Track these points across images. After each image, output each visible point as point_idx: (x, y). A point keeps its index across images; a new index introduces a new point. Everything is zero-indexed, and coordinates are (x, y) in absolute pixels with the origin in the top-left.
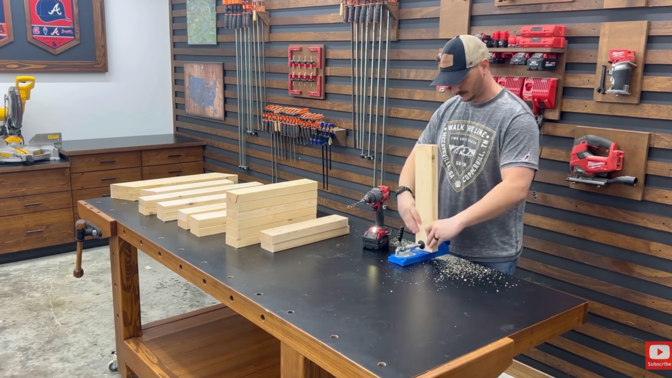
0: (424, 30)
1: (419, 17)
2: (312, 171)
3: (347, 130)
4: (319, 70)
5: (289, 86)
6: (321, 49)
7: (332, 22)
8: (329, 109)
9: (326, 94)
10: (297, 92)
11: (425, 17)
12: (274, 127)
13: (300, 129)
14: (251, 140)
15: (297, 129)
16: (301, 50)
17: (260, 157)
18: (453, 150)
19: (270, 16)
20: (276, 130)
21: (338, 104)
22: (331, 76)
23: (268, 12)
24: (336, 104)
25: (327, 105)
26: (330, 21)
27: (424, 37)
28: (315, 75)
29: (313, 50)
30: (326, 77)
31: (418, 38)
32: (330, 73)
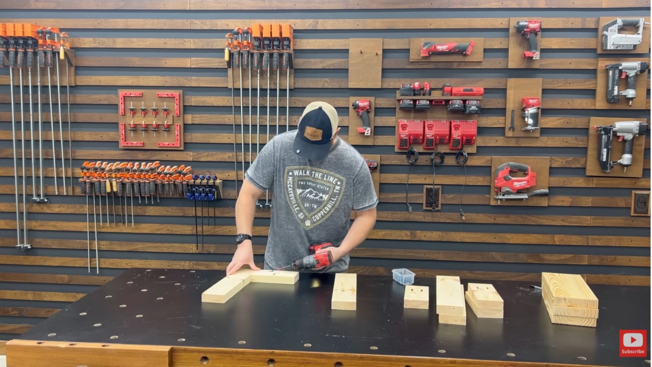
0: (327, 79)
1: (321, 68)
2: (164, 232)
3: (223, 181)
4: (176, 118)
5: (122, 137)
6: (179, 94)
7: (192, 67)
8: (192, 160)
9: (185, 143)
10: (137, 144)
11: (328, 68)
12: (105, 187)
13: (156, 185)
14: (36, 208)
15: (152, 186)
16: (142, 96)
17: (56, 229)
18: (300, 194)
19: (75, 56)
20: (108, 190)
21: (206, 154)
22: (193, 124)
23: (73, 50)
24: (204, 154)
25: (190, 156)
26: (188, 66)
27: (326, 86)
28: (170, 123)
29: (167, 96)
30: (185, 125)
31: (321, 87)
32: (192, 120)
